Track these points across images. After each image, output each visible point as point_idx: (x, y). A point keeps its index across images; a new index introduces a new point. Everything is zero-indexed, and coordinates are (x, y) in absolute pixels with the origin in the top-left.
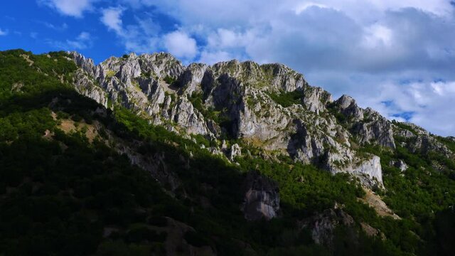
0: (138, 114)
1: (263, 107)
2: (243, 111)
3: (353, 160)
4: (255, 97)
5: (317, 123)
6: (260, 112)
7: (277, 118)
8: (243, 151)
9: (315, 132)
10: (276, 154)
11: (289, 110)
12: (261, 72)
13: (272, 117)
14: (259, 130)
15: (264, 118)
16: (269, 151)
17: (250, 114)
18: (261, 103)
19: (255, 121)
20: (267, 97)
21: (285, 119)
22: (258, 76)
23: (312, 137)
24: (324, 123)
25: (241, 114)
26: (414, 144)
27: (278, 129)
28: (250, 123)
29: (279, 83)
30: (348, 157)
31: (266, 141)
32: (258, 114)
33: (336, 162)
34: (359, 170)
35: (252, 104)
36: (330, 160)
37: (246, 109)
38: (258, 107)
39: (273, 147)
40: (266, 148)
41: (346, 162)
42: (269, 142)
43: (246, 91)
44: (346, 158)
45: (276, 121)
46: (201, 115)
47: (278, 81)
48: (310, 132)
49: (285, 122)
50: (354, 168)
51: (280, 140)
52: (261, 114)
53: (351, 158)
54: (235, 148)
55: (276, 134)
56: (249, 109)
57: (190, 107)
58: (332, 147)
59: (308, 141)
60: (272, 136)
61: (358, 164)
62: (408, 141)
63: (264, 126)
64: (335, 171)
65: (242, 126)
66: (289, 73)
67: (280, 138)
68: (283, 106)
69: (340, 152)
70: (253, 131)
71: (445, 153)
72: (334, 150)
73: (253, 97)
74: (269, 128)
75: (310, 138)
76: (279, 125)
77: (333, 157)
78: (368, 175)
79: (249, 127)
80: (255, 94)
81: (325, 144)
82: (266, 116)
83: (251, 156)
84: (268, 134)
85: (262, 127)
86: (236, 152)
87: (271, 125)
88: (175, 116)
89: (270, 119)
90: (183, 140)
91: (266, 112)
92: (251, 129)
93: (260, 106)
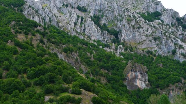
0: (62, 29)
1: (137, 22)
4: (132, 16)
5: (171, 30)
6: (135, 25)
7: (145, 29)
8: (126, 50)
9: (170, 37)
10: (145, 50)
11: (152, 23)
13: (142, 28)
14: (134, 37)
15: (137, 29)
16: (141, 49)
17: (128, 27)
18: (135, 20)
19: (132, 31)
20: (139, 16)
21: (150, 29)
22: (133, 3)
24: (175, 31)
25: (123, 27)
27: (146, 36)
28: (129, 33)
31: (140, 42)
32: (133, 27)
33: (183, 54)
35: (130, 21)
36: (178, 53)
37: (126, 24)
38: (133, 23)
39: (144, 46)
40: (139, 47)
42: (141, 44)
43: (126, 13)
45: (145, 31)
46: (99, 28)
48: (166, 36)
54: (120, 48)
55: (145, 38)
56: (128, 23)
57: (93, 23)
58: (180, 45)
60: (143, 39)
64: (182, 60)
65: (124, 35)
67: (147, 41)
68: (149, 21)
69: (185, 48)
72: (181, 47)
73: (130, 16)
74: (140, 35)
76: (147, 33)
81: (176, 44)
82: (139, 28)
83: (130, 52)
84: (140, 38)
85: (136, 35)
86: (121, 50)
87: (142, 33)
88: (84, 30)
89: (141, 30)
90: (89, 44)
91: (138, 25)
92: (129, 36)
93: (135, 22)
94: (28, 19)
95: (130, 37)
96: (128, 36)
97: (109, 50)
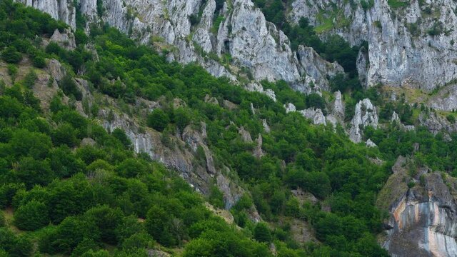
0: (145, 41)
1: (428, 12)
8: (384, 116)
13: (447, 34)
14: (417, 66)
15: (429, 38)
19: (408, 45)
28: (396, 51)
40: (435, 105)
42: (442, 93)
46: (283, 37)
54: (363, 109)
56: (393, 17)
57: (259, 18)
63: (428, 55)
74: (440, 61)
82: (434, 33)
83: (402, 125)
84: (440, 72)
85: (424, 59)
86: (366, 118)
87: (446, 52)
88: (226, 42)
89: (442, 40)
90: (247, 95)
91: (432, 23)
92: (398, 65)
93: (418, 11)
94: (16, 5)
95: (402, 67)
96: (394, 63)
97: (320, 119)
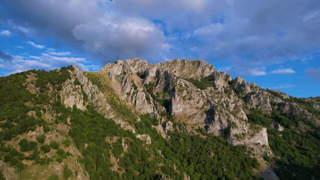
2: (175, 97)
3: (248, 132)
4: (184, 86)
5: (223, 100)
6: (185, 96)
7: (196, 100)
9: (221, 112)
10: (195, 127)
11: (205, 91)
12: (191, 65)
16: (190, 125)
17: (179, 100)
18: (187, 90)
20: (191, 85)
21: (201, 101)
22: (189, 67)
23: (219, 115)
24: (227, 100)
25: (173, 99)
26: (284, 107)
27: (197, 108)
29: (200, 72)
30: (245, 130)
31: (190, 116)
32: (184, 98)
33: (236, 135)
34: (252, 140)
35: (181, 91)
36: (232, 134)
37: (176, 96)
38: (185, 92)
39: (194, 121)
41: (243, 134)
43: (178, 82)
44: (243, 132)
45: (196, 103)
47: (200, 70)
48: (218, 111)
49: (202, 102)
50: (249, 139)
51: (198, 116)
52: (187, 98)
53: (246, 131)
55: (195, 111)
58: (233, 123)
59: (216, 118)
60: (193, 113)
61: (252, 136)
62: (279, 105)
64: (236, 143)
65: (174, 108)
66: (206, 65)
67: (198, 115)
68: (202, 89)
69: (239, 126)
70: (181, 110)
71: (306, 115)
72: (235, 126)
73: (181, 86)
75: (218, 116)
76: (198, 105)
77: (234, 131)
78: (259, 144)
79: (178, 108)
80: (183, 84)
81: (228, 121)
